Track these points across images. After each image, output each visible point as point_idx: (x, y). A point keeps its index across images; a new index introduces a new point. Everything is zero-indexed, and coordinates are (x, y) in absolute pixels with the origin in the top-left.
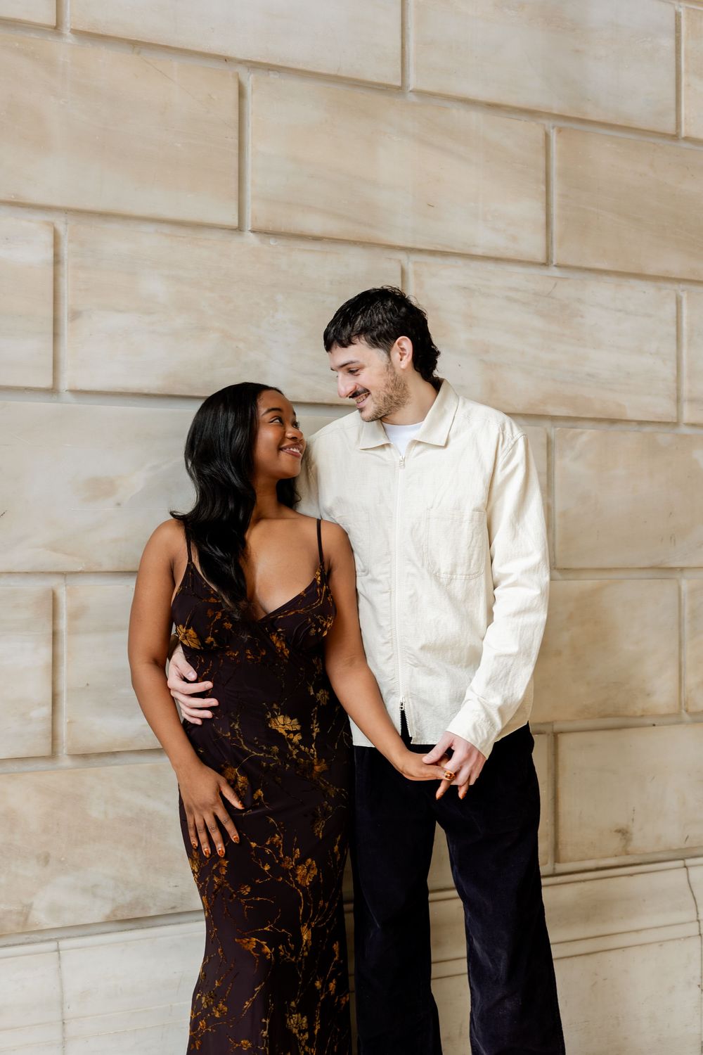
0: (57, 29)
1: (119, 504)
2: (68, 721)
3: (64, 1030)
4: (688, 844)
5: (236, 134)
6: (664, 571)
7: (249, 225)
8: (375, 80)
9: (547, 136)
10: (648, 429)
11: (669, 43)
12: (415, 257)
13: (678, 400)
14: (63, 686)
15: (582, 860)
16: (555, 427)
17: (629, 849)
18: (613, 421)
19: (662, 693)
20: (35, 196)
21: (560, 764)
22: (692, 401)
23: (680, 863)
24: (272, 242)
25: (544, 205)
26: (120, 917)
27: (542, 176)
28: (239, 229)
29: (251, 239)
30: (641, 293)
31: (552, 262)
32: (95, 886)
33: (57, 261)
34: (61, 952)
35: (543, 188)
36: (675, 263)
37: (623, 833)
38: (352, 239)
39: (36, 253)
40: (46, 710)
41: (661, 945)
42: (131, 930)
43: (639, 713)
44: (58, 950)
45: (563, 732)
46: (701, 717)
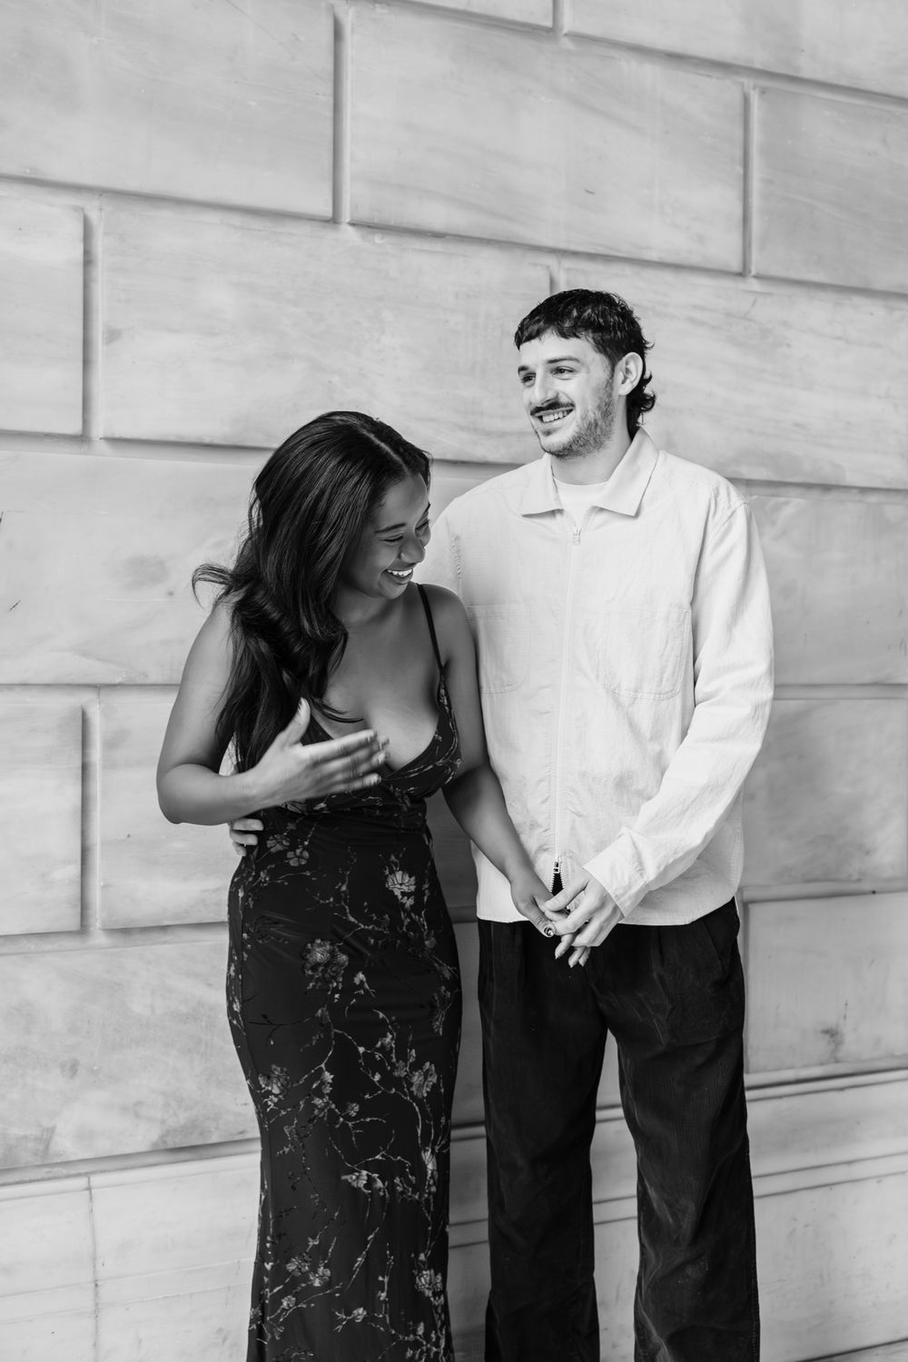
1: (171, 594)
2: (102, 884)
3: (97, 1294)
5: (329, 89)
7: (346, 216)
8: (518, 20)
9: (746, 100)
10: (873, 498)
12: (568, 263)
14: (96, 837)
15: (778, 1069)
16: (751, 495)
17: (841, 1053)
18: (826, 488)
19: (886, 850)
20: (59, 171)
24: (378, 239)
25: (742, 193)
26: (171, 1145)
27: (738, 153)
28: (334, 221)
29: (349, 234)
30: (869, 315)
31: (750, 271)
32: (139, 1103)
33: (88, 261)
34: (93, 1191)
35: (740, 170)
37: (832, 1033)
38: (485, 236)
40: (74, 870)
41: (879, 1182)
42: (186, 1161)
43: (855, 877)
44: (89, 1189)
45: (753, 902)
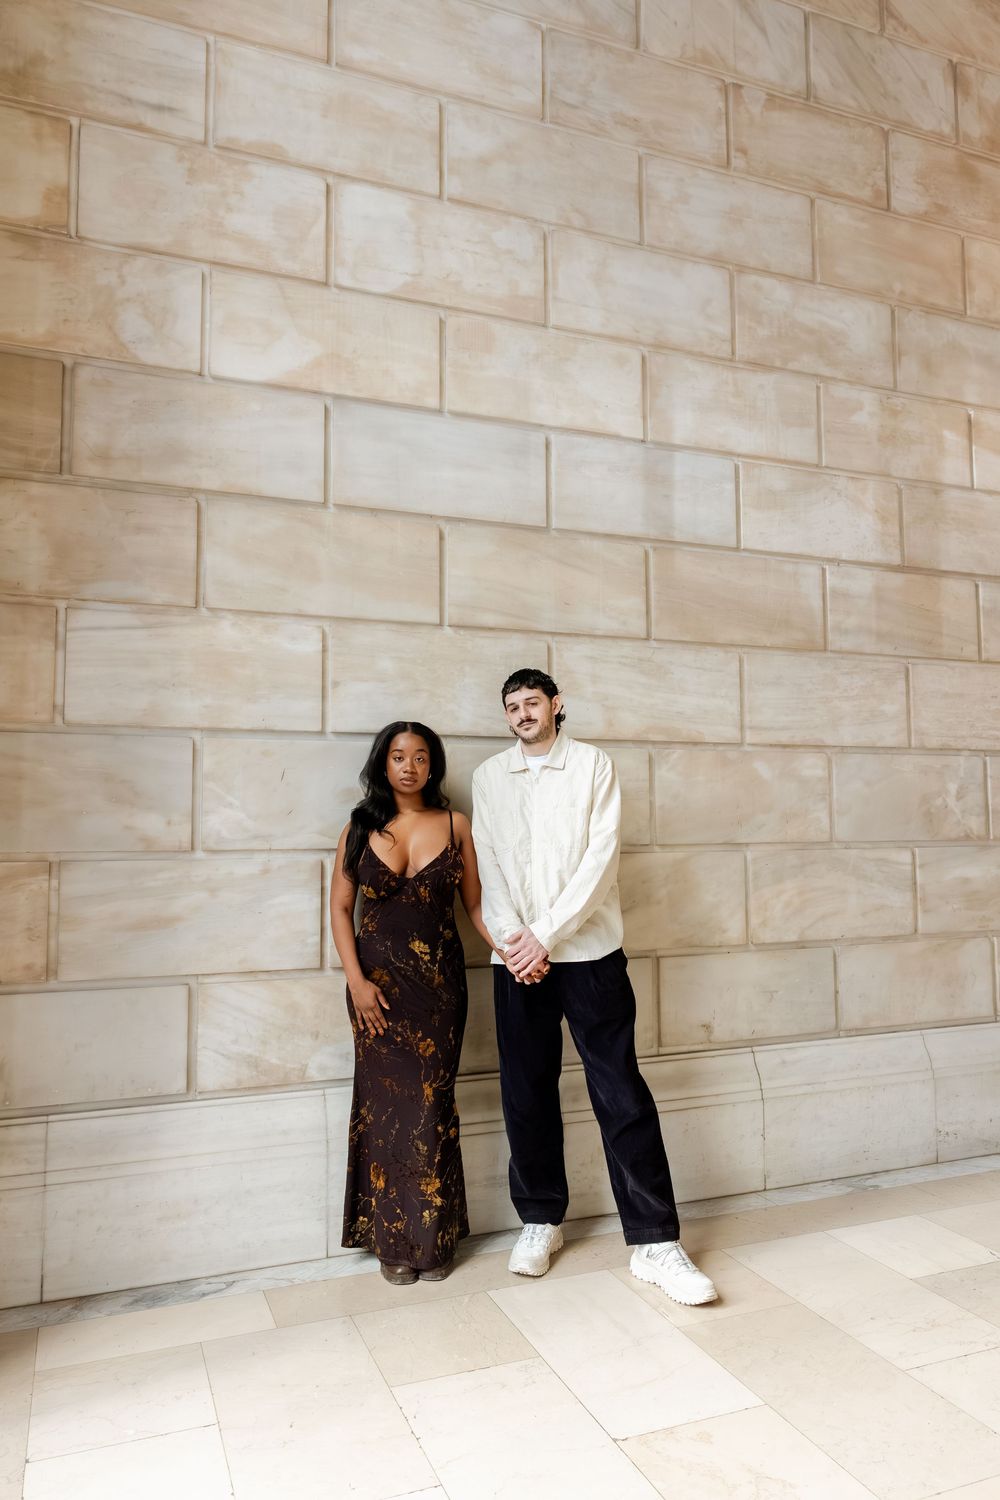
0: (324, 504)
3: (328, 1147)
4: (754, 1037)
5: (436, 563)
6: (735, 846)
7: (446, 622)
8: (529, 524)
9: (646, 554)
10: (721, 748)
11: (731, 487)
12: (557, 638)
13: (742, 728)
15: (677, 1045)
16: (655, 749)
17: (712, 1038)
18: (696, 744)
19: (734, 931)
20: (311, 609)
21: (662, 979)
22: (751, 728)
23: (749, 1049)
24: (462, 632)
25: (646, 600)
27: (643, 580)
28: (441, 624)
29: (448, 630)
30: (714, 657)
31: (651, 637)
33: (324, 650)
34: (326, 1096)
35: (645, 588)
36: (738, 636)
37: (707, 1027)
38: (517, 628)
39: (310, 646)
40: (317, 939)
43: (717, 944)
44: (324, 1095)
45: (663, 957)
46: (763, 947)
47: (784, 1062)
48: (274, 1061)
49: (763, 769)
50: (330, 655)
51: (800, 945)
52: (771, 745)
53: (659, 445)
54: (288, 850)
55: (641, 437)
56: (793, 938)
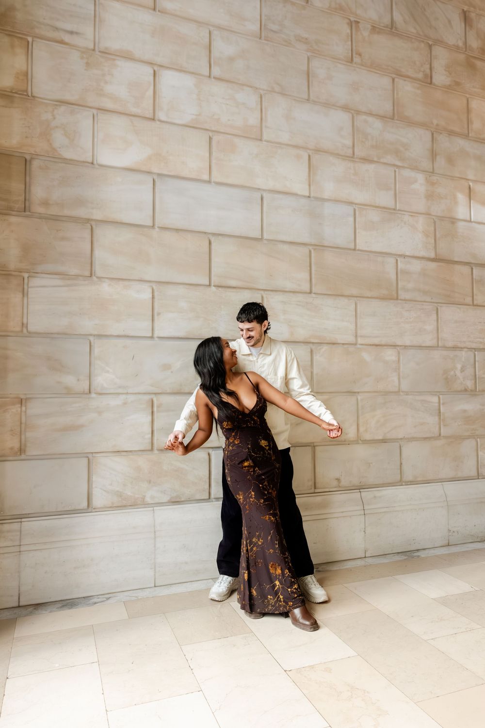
0: (153, 226)
1: (172, 372)
2: (156, 439)
3: (155, 534)
4: (361, 484)
5: (208, 256)
6: (352, 393)
7: (212, 284)
8: (253, 237)
9: (310, 251)
10: (346, 346)
11: (352, 219)
12: (266, 292)
13: (356, 336)
14: (155, 428)
15: (324, 488)
16: (314, 346)
17: (340, 485)
18: (334, 344)
19: (352, 434)
20: (147, 278)
21: (316, 457)
22: (361, 336)
23: (359, 491)
24: (220, 289)
25: (310, 274)
26: (172, 501)
27: (308, 264)
28: (210, 285)
29: (213, 289)
30: (344, 301)
31: (312, 292)
32: (165, 491)
33: (153, 297)
35: (309, 268)
36: (355, 292)
37: (338, 480)
38: (246, 287)
39: (147, 295)
40: (150, 436)
43: (343, 440)
44: (153, 510)
45: (317, 446)
46: (366, 442)
47: (375, 497)
48: (129, 494)
49: (366, 356)
50: (156, 300)
51: (384, 441)
52: (370, 345)
53: (317, 199)
54: (136, 393)
55: (308, 195)
56: (381, 438)
